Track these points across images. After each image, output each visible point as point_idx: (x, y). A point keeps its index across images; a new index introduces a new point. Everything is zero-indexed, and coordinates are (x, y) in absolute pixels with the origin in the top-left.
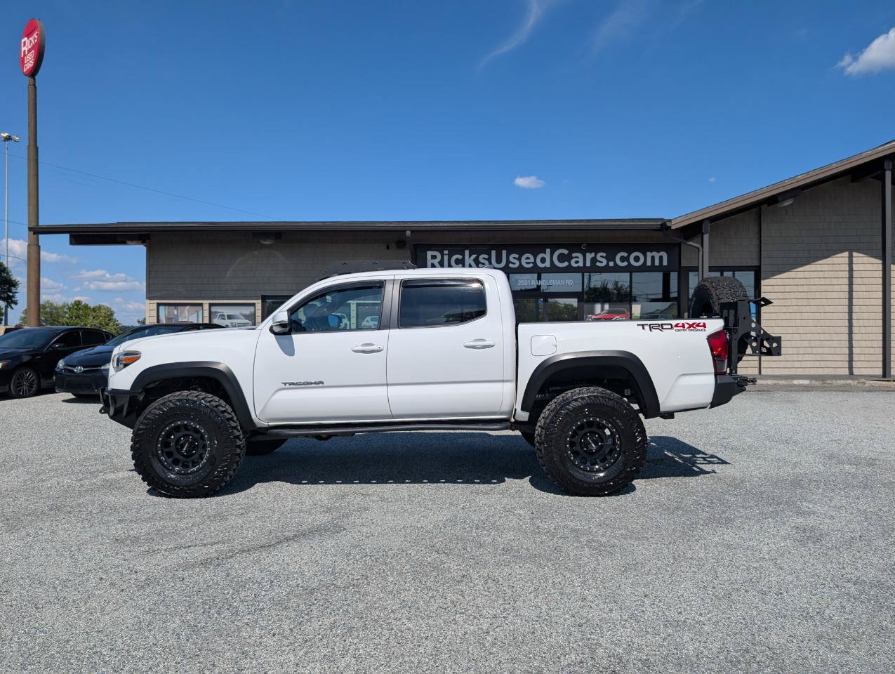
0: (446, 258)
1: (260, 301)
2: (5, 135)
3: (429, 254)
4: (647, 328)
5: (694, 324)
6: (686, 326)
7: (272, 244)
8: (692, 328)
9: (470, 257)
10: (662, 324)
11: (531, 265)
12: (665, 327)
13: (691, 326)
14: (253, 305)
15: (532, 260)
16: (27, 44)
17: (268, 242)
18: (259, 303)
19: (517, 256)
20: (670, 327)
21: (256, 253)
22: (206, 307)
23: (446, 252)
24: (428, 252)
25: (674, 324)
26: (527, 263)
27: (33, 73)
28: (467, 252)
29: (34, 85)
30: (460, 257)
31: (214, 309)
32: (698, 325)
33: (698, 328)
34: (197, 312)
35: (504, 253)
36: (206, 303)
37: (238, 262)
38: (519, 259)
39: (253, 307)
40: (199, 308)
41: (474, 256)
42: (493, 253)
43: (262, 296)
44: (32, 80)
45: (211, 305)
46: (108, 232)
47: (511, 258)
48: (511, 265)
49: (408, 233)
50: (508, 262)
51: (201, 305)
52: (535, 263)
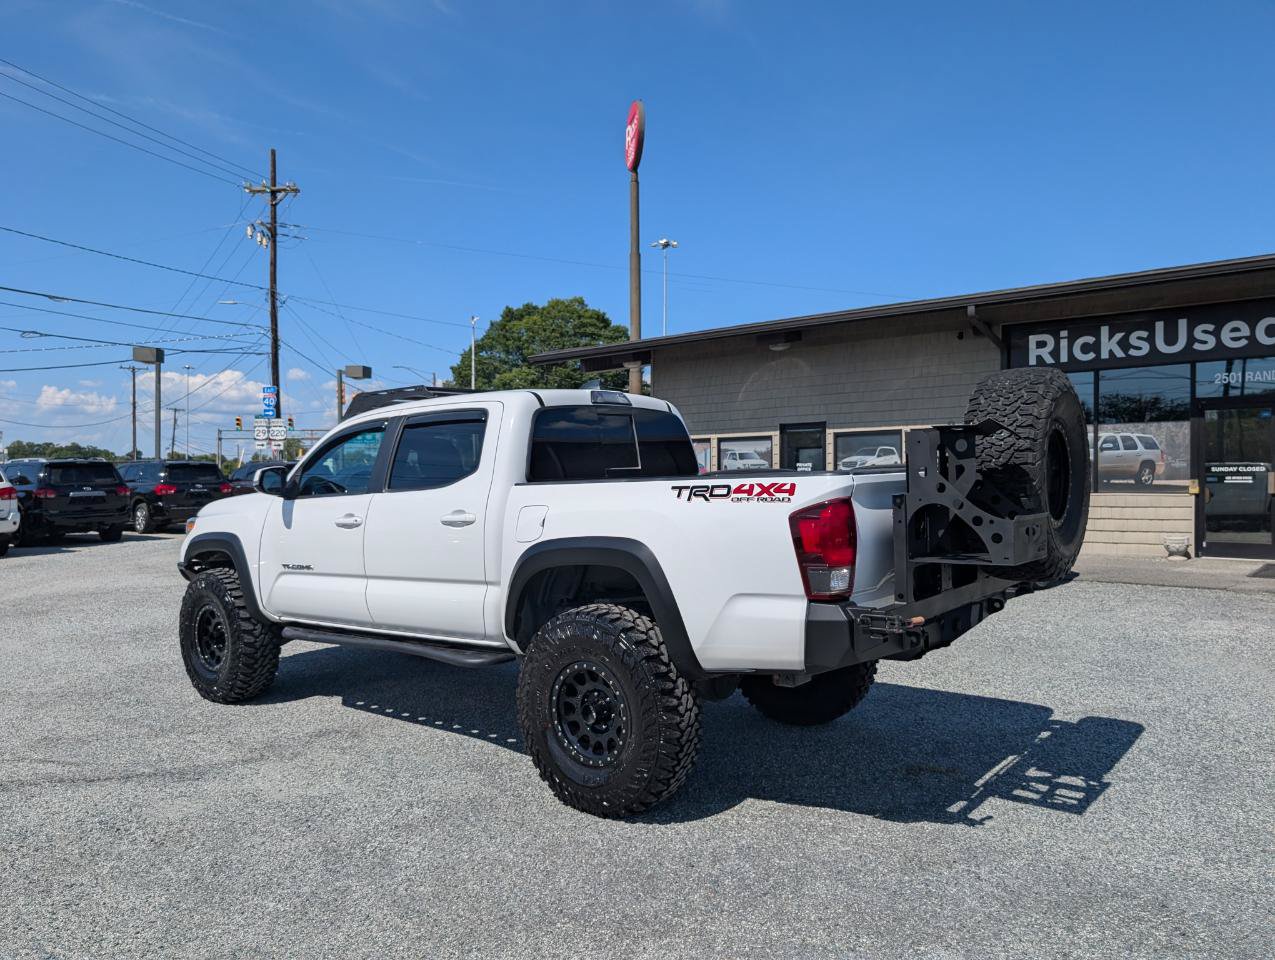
0: (1064, 343)
1: (778, 433)
2: (663, 242)
3: (1033, 339)
4: (686, 493)
5: (773, 485)
6: (757, 490)
7: (785, 350)
8: (765, 495)
9: (1111, 337)
10: (713, 487)
11: (1244, 342)
12: (717, 492)
13: (765, 490)
14: (769, 438)
15: (1245, 330)
16: (631, 130)
17: (779, 348)
18: (776, 435)
19: (1211, 327)
20: (725, 491)
21: (773, 363)
22: (714, 443)
23: (1064, 333)
24: (1031, 337)
25: (733, 487)
26: (1234, 339)
27: (635, 167)
28: (1105, 330)
29: (637, 181)
30: (1090, 339)
31: (724, 446)
32: (779, 489)
33: (777, 495)
34: (705, 450)
35: (1183, 324)
36: (714, 437)
37: (750, 380)
38: (1216, 333)
39: (769, 442)
40: (705, 445)
41: (1119, 336)
42: (1160, 326)
43: (781, 425)
44: (634, 174)
45: (720, 440)
46: (623, 351)
47: (1198, 333)
48: (1197, 346)
49: (971, 310)
50: (1191, 339)
51: (708, 440)
52: (1252, 338)
